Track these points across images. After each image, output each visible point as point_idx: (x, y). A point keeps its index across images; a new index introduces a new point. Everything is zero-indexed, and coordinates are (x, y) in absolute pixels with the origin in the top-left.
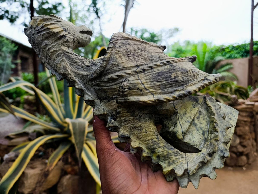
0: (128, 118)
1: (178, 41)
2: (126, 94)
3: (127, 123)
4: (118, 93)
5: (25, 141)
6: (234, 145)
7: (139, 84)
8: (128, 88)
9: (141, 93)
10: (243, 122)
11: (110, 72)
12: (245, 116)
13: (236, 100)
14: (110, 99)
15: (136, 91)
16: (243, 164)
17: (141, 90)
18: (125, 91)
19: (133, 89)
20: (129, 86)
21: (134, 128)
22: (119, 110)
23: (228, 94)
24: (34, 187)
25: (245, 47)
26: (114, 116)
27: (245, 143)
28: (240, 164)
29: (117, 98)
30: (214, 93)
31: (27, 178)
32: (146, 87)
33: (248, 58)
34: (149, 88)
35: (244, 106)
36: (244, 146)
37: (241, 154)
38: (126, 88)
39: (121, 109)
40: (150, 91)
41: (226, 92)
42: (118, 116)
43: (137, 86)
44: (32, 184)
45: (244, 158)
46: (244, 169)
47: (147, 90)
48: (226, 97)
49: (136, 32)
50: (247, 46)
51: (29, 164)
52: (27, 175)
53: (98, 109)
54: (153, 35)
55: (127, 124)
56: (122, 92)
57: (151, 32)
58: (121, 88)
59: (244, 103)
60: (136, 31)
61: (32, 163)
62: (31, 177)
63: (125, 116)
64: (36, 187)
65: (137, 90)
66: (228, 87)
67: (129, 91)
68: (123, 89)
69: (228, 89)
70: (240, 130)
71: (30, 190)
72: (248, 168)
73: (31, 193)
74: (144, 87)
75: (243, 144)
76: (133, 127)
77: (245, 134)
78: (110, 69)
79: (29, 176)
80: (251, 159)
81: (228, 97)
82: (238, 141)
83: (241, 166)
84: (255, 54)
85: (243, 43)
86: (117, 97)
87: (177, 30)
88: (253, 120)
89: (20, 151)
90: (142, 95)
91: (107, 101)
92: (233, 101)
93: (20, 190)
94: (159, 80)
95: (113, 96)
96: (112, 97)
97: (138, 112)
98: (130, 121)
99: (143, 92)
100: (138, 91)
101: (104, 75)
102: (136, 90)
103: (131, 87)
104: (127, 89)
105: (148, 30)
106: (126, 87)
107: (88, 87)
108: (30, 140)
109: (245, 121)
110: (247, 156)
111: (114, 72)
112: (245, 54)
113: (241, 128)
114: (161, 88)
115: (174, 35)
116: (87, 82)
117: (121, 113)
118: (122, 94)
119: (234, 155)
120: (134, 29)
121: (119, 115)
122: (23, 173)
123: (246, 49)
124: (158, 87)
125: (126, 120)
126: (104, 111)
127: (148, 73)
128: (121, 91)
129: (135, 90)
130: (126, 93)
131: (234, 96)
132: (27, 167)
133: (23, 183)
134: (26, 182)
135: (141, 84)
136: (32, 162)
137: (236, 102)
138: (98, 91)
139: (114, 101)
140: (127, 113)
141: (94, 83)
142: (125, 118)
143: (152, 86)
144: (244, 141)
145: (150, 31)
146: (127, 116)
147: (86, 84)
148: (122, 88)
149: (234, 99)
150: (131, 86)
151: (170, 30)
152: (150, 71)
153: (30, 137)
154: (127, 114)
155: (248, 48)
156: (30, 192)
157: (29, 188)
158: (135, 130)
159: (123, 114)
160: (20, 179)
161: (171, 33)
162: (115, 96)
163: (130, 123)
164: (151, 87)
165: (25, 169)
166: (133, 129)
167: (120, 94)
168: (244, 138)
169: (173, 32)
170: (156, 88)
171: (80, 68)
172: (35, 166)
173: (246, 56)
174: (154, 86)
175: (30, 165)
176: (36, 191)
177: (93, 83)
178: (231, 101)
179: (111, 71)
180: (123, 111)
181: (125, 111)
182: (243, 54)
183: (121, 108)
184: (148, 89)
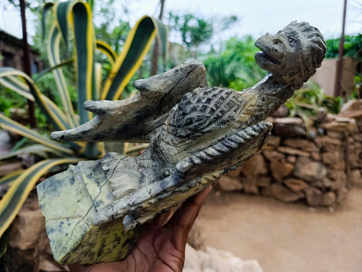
1: (236, 36)
5: (16, 170)
6: (319, 178)
10: (332, 146)
12: (336, 138)
13: (324, 115)
16: (329, 203)
23: (314, 107)
24: (35, 238)
25: (331, 44)
27: (334, 175)
28: (325, 204)
30: (293, 105)
31: (24, 225)
33: (337, 59)
35: (334, 124)
36: (332, 180)
37: (328, 189)
41: (310, 104)
44: (32, 233)
45: (331, 195)
46: (331, 209)
48: (311, 110)
49: (177, 18)
50: (334, 42)
51: (25, 203)
52: (24, 220)
54: (202, 23)
57: (200, 19)
59: (334, 120)
60: (176, 16)
61: (30, 203)
62: (30, 223)
64: (39, 238)
66: (312, 97)
69: (313, 100)
70: (328, 157)
71: (29, 244)
72: (336, 209)
73: (32, 247)
75: (331, 176)
77: (334, 163)
79: (27, 221)
80: (341, 197)
81: (313, 111)
82: (324, 172)
83: (326, 207)
84: (346, 54)
85: (330, 39)
87: (234, 19)
88: (344, 144)
89: (10, 184)
92: (320, 116)
93: (12, 244)
105: (196, 16)
108: (25, 167)
109: (335, 145)
110: (336, 192)
112: (332, 54)
113: (330, 154)
115: (230, 26)
119: (318, 192)
120: (174, 14)
122: (17, 217)
123: (333, 47)
131: (322, 109)
132: (23, 208)
133: (17, 233)
134: (22, 231)
136: (30, 200)
137: (325, 118)
144: (332, 171)
145: (197, 17)
149: (322, 113)
151: (224, 19)
153: (24, 163)
155: (337, 45)
156: (29, 246)
157: (27, 241)
160: (11, 226)
161: (226, 23)
165: (20, 211)
168: (333, 168)
169: (229, 22)
172: (35, 207)
173: (334, 57)
175: (27, 205)
176: (40, 244)
178: (317, 116)
182: (328, 54)
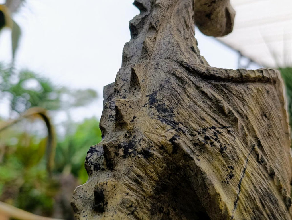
0: (146, 184)
2: (206, 147)
3: (134, 187)
4: (197, 132)
7: (240, 165)
8: (221, 146)
9: (226, 179)
11: (225, 93)
14: (170, 121)
15: (224, 166)
17: (231, 176)
18: (212, 143)
19: (225, 157)
20: (227, 146)
21: (130, 211)
22: (156, 153)
26: (132, 148)
29: (183, 135)
32: (242, 183)
34: (244, 191)
38: (219, 142)
39: (160, 157)
40: (240, 197)
42: (139, 157)
43: (236, 162)
47: (238, 189)
53: (130, 107)
55: (132, 189)
56: (207, 138)
58: (213, 130)
63: (147, 174)
65: (229, 167)
67: (217, 151)
68: (215, 137)
74: (241, 179)
76: (131, 206)
78: (230, 91)
86: (184, 132)
90: (224, 183)
91: (159, 116)
94: (265, 202)
95: (182, 123)
96: (176, 124)
97: (167, 200)
98: (141, 192)
99: (230, 183)
100: (227, 170)
101: (212, 84)
102: (227, 166)
103: (227, 152)
104: (218, 145)
106: (221, 141)
107: (161, 64)
111: (230, 101)
114: (254, 215)
116: (169, 58)
117: (149, 161)
118: (202, 139)
121: (142, 159)
124: (253, 208)
125: (140, 180)
126: (133, 121)
127: (262, 172)
128: (207, 134)
129: (225, 163)
130: (208, 146)
135: (243, 170)
138: (169, 88)
139: (171, 131)
140: (157, 173)
141: (181, 72)
142: (143, 175)
143: (251, 195)
146: (151, 178)
147: (166, 59)
148: (215, 134)
150: (228, 150)
152: (267, 175)
154: (153, 175)
158: (128, 214)
159: (150, 166)
162: (184, 129)
163: (137, 194)
164: (248, 193)
166: (127, 208)
167: (199, 136)
170: (250, 204)
171: (181, 34)
174: (253, 198)
177: (179, 70)
179: (229, 95)
180: (158, 162)
181: (159, 169)
183: (162, 154)
184: (240, 190)
